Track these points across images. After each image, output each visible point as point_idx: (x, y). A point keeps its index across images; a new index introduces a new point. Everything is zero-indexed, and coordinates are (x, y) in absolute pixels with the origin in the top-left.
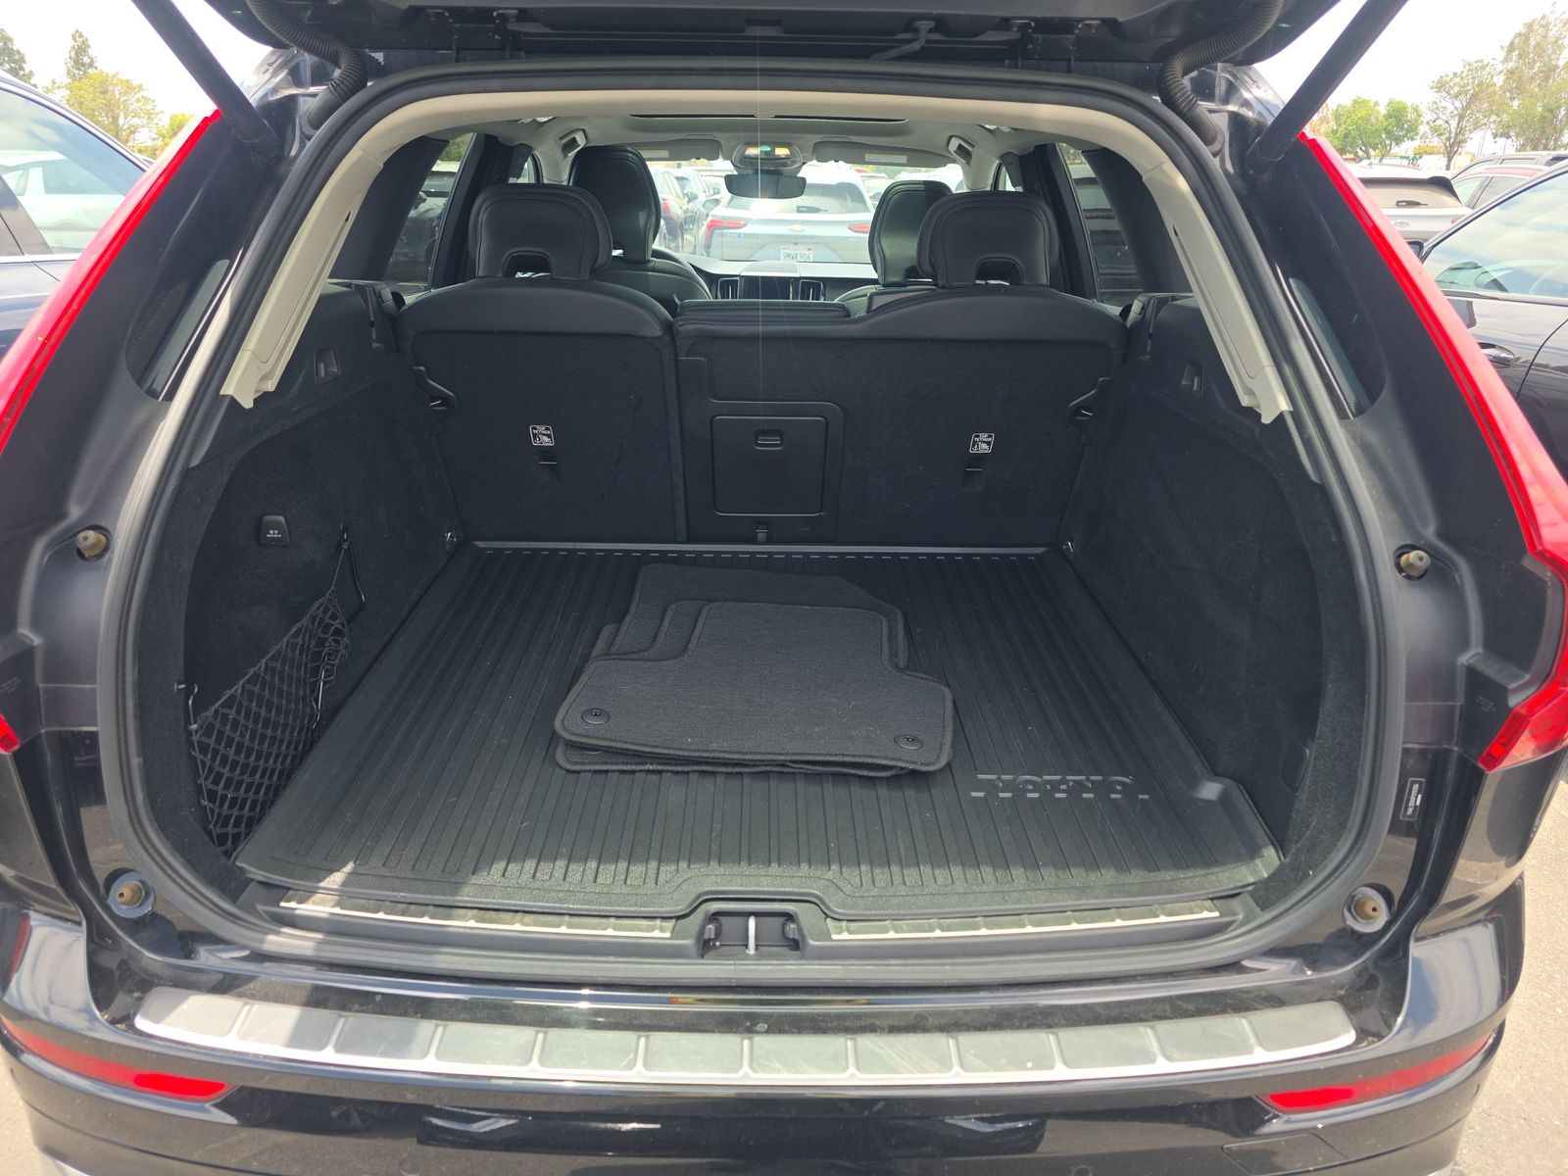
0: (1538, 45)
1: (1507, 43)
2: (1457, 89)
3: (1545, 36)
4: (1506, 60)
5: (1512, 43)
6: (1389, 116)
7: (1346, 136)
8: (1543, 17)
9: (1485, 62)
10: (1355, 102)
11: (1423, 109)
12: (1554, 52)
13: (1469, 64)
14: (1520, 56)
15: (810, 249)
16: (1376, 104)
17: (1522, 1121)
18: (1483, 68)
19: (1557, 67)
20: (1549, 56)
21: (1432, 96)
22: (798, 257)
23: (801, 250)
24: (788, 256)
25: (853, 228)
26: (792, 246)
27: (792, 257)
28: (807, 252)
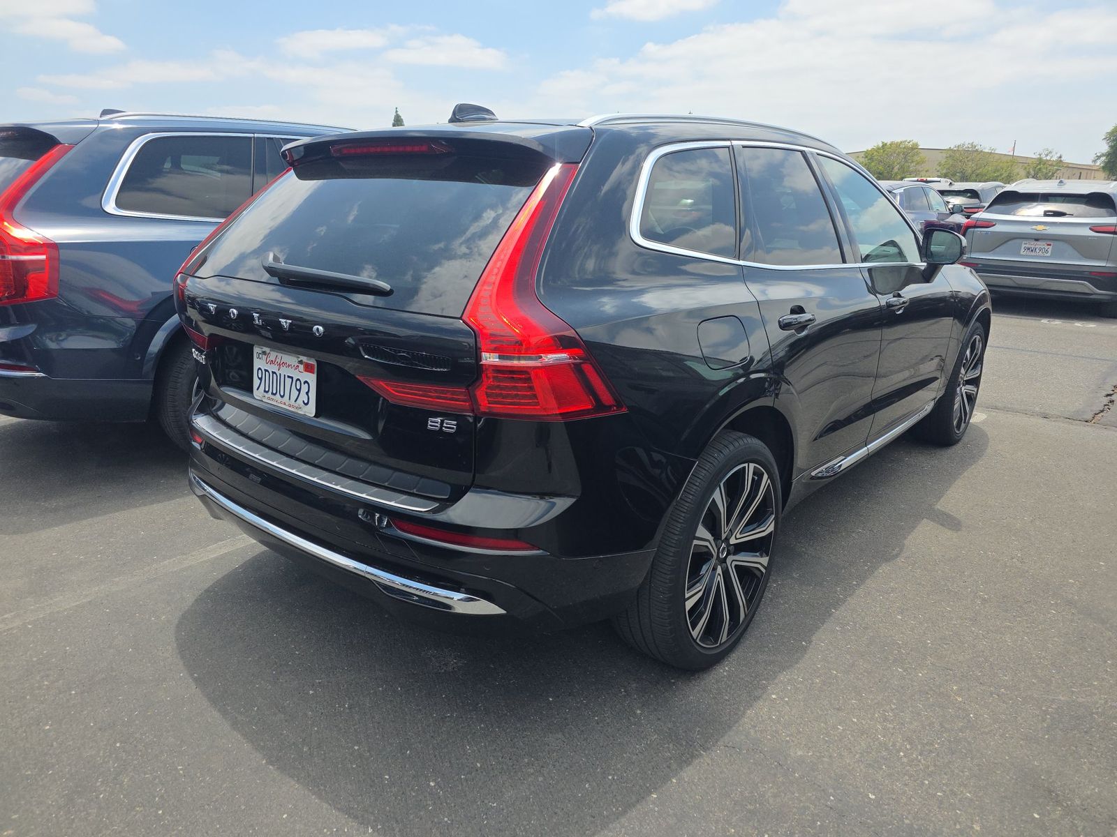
15: (1049, 245)
22: (1038, 251)
23: (1041, 244)
24: (1029, 249)
25: (1095, 228)
26: (1033, 242)
27: (1032, 251)
28: (1047, 247)
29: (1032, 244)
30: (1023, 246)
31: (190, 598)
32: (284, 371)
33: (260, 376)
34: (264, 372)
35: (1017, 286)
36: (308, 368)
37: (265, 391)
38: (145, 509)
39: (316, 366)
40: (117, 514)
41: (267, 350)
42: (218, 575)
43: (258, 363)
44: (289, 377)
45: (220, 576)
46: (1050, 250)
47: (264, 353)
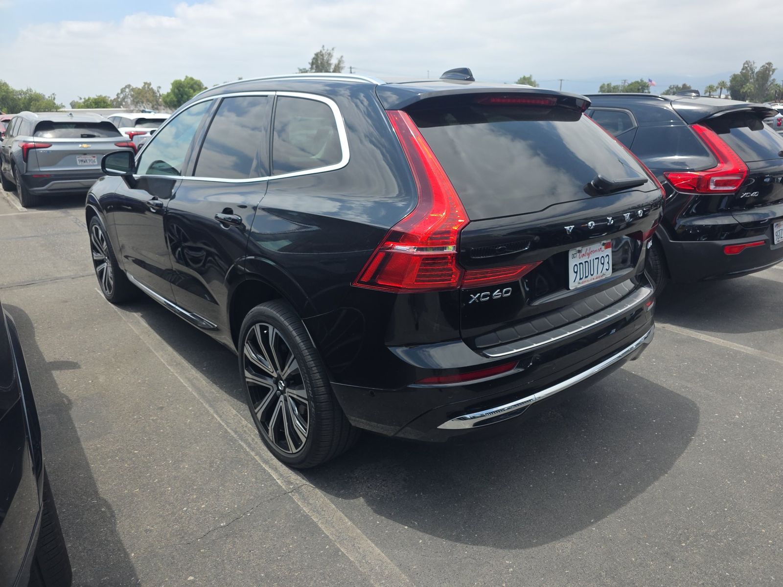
1: (311, 61)
4: (312, 69)
5: (313, 62)
8: (321, 52)
14: (316, 67)
15: (94, 157)
20: (326, 67)
22: (88, 161)
23: (88, 157)
24: (82, 161)
25: (117, 144)
26: (83, 156)
27: (85, 162)
28: (93, 159)
29: (83, 158)
30: (78, 159)
33: (576, 271)
34: (579, 265)
35: (84, 187)
36: (608, 246)
37: (580, 279)
39: (611, 242)
43: (573, 262)
44: (596, 259)
46: (96, 160)
47: (579, 251)
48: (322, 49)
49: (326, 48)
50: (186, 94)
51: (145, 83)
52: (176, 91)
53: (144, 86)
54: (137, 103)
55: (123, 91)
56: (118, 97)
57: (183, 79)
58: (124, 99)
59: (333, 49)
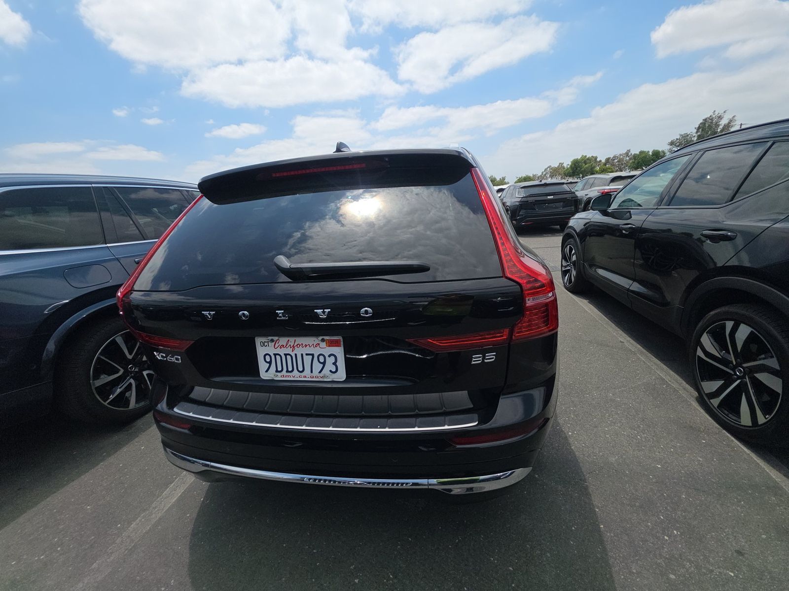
0: (709, 126)
1: (697, 126)
2: (678, 144)
3: (712, 123)
4: (697, 132)
5: (699, 126)
6: (653, 155)
7: (638, 163)
8: (710, 116)
9: (688, 134)
10: (640, 152)
11: (666, 151)
12: (716, 127)
13: (682, 135)
14: (702, 130)
16: (648, 152)
17: (614, 471)
18: (688, 136)
19: (717, 132)
20: (714, 128)
21: (669, 147)
31: (182, 549)
32: (299, 351)
33: (268, 361)
34: (273, 357)
36: (332, 344)
37: (277, 371)
38: (75, 484)
39: (342, 340)
40: (48, 499)
41: (275, 338)
42: (191, 515)
43: (261, 351)
44: (307, 354)
45: (195, 515)
47: (272, 341)
48: (712, 114)
49: (716, 113)
50: (579, 167)
51: (560, 163)
52: (573, 165)
53: (559, 165)
54: (553, 176)
55: (545, 170)
56: (542, 174)
57: (579, 158)
58: (545, 175)
59: (724, 112)
